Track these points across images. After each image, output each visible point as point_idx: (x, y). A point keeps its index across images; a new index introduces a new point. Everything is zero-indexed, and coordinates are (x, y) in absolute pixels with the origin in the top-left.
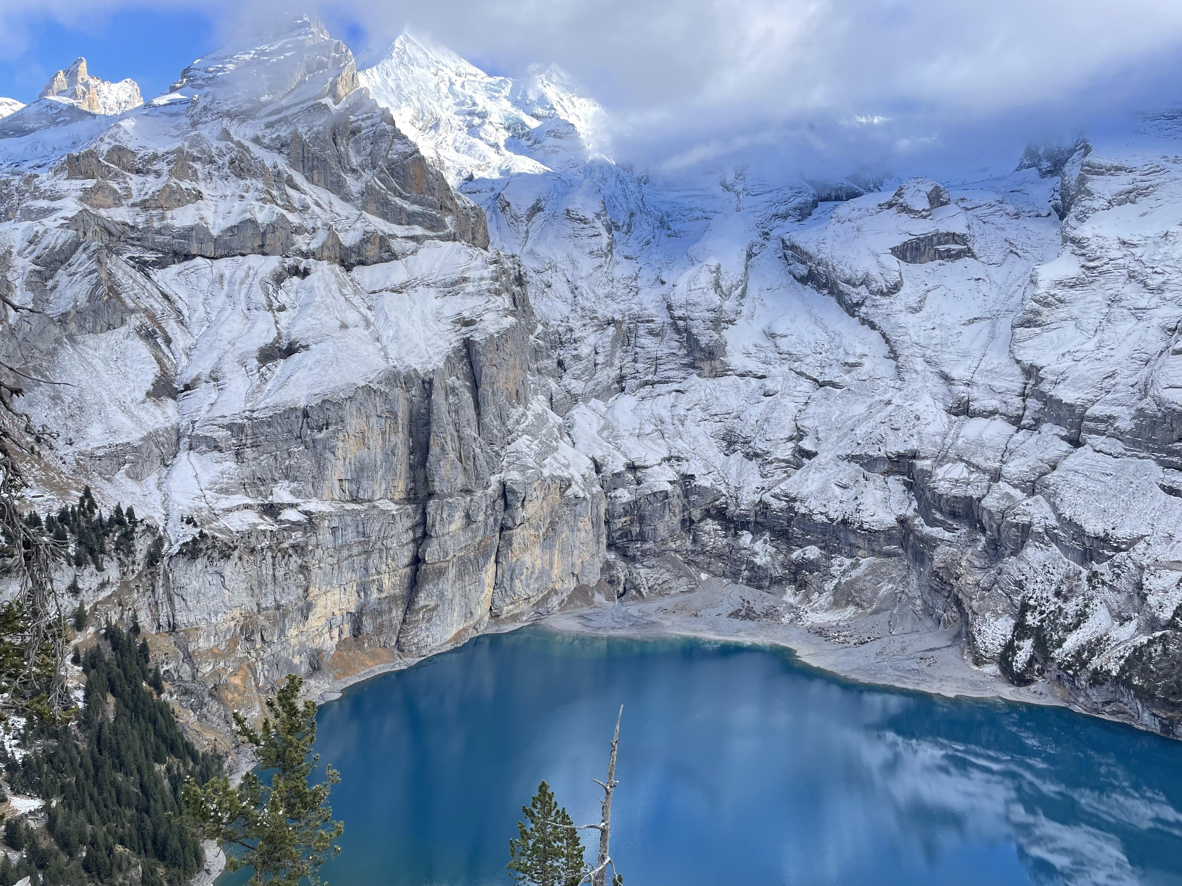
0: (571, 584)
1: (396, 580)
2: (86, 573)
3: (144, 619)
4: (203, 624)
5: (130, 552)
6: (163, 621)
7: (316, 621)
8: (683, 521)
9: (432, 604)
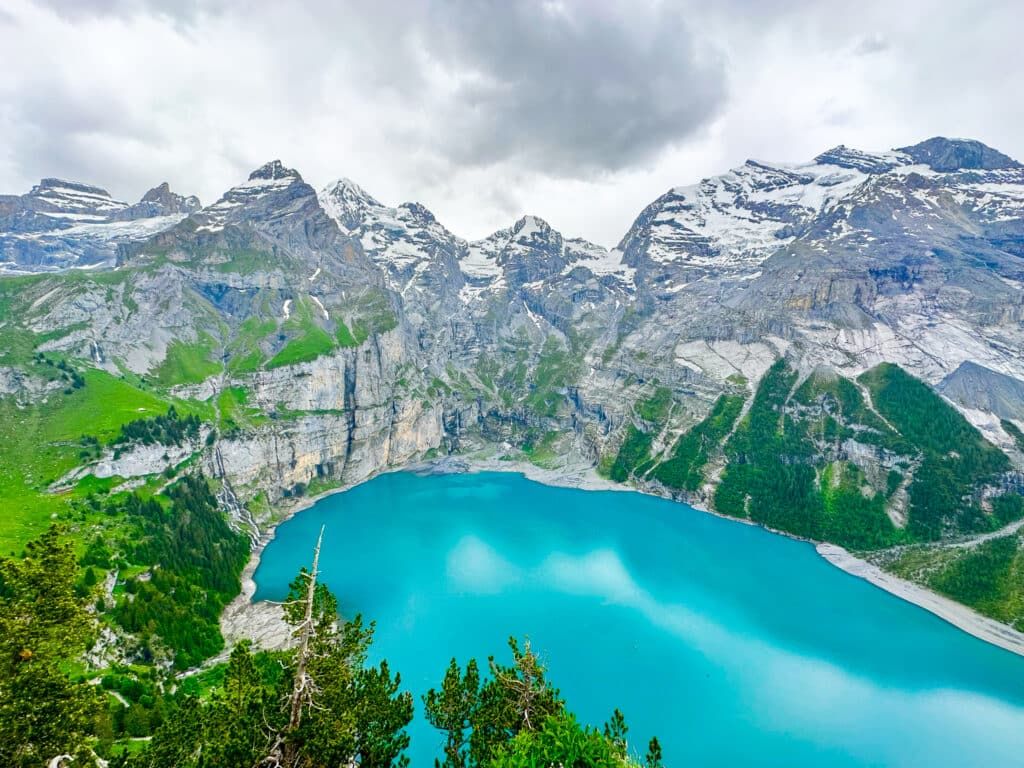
0: (427, 448)
1: (340, 448)
2: (172, 449)
3: (206, 471)
4: (239, 473)
5: (197, 437)
6: (217, 471)
7: (299, 469)
8: (479, 418)
9: (358, 459)
